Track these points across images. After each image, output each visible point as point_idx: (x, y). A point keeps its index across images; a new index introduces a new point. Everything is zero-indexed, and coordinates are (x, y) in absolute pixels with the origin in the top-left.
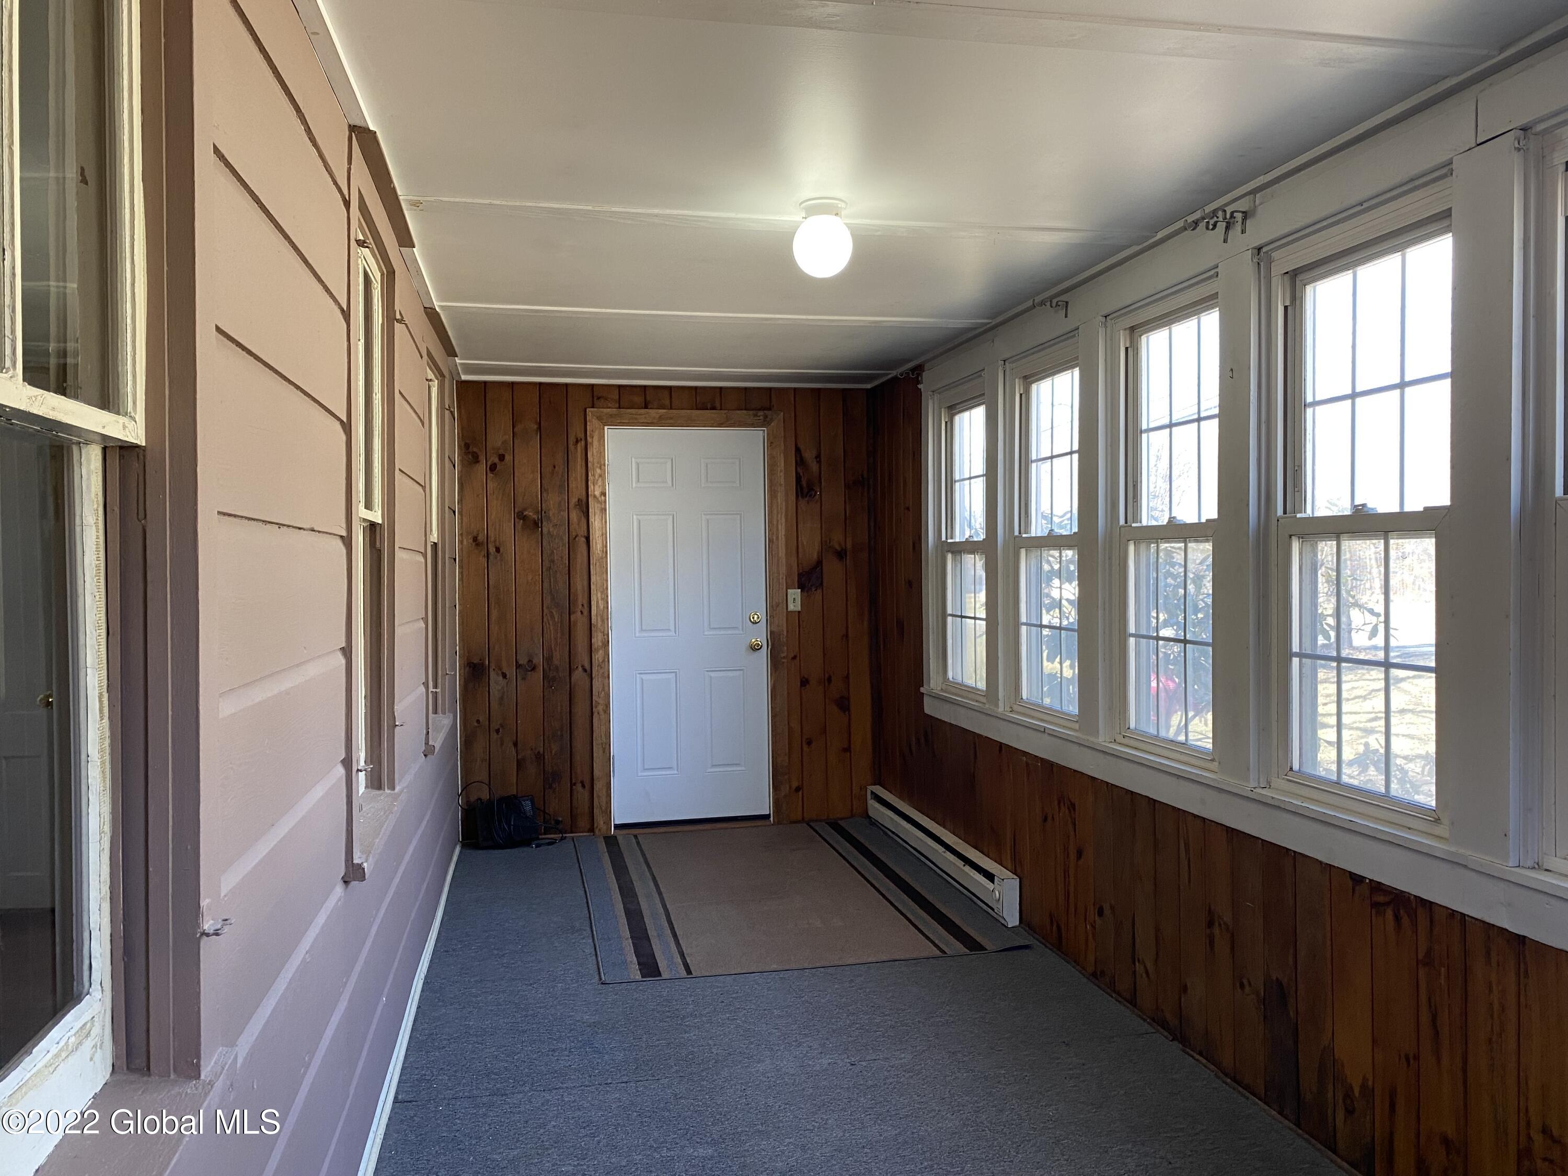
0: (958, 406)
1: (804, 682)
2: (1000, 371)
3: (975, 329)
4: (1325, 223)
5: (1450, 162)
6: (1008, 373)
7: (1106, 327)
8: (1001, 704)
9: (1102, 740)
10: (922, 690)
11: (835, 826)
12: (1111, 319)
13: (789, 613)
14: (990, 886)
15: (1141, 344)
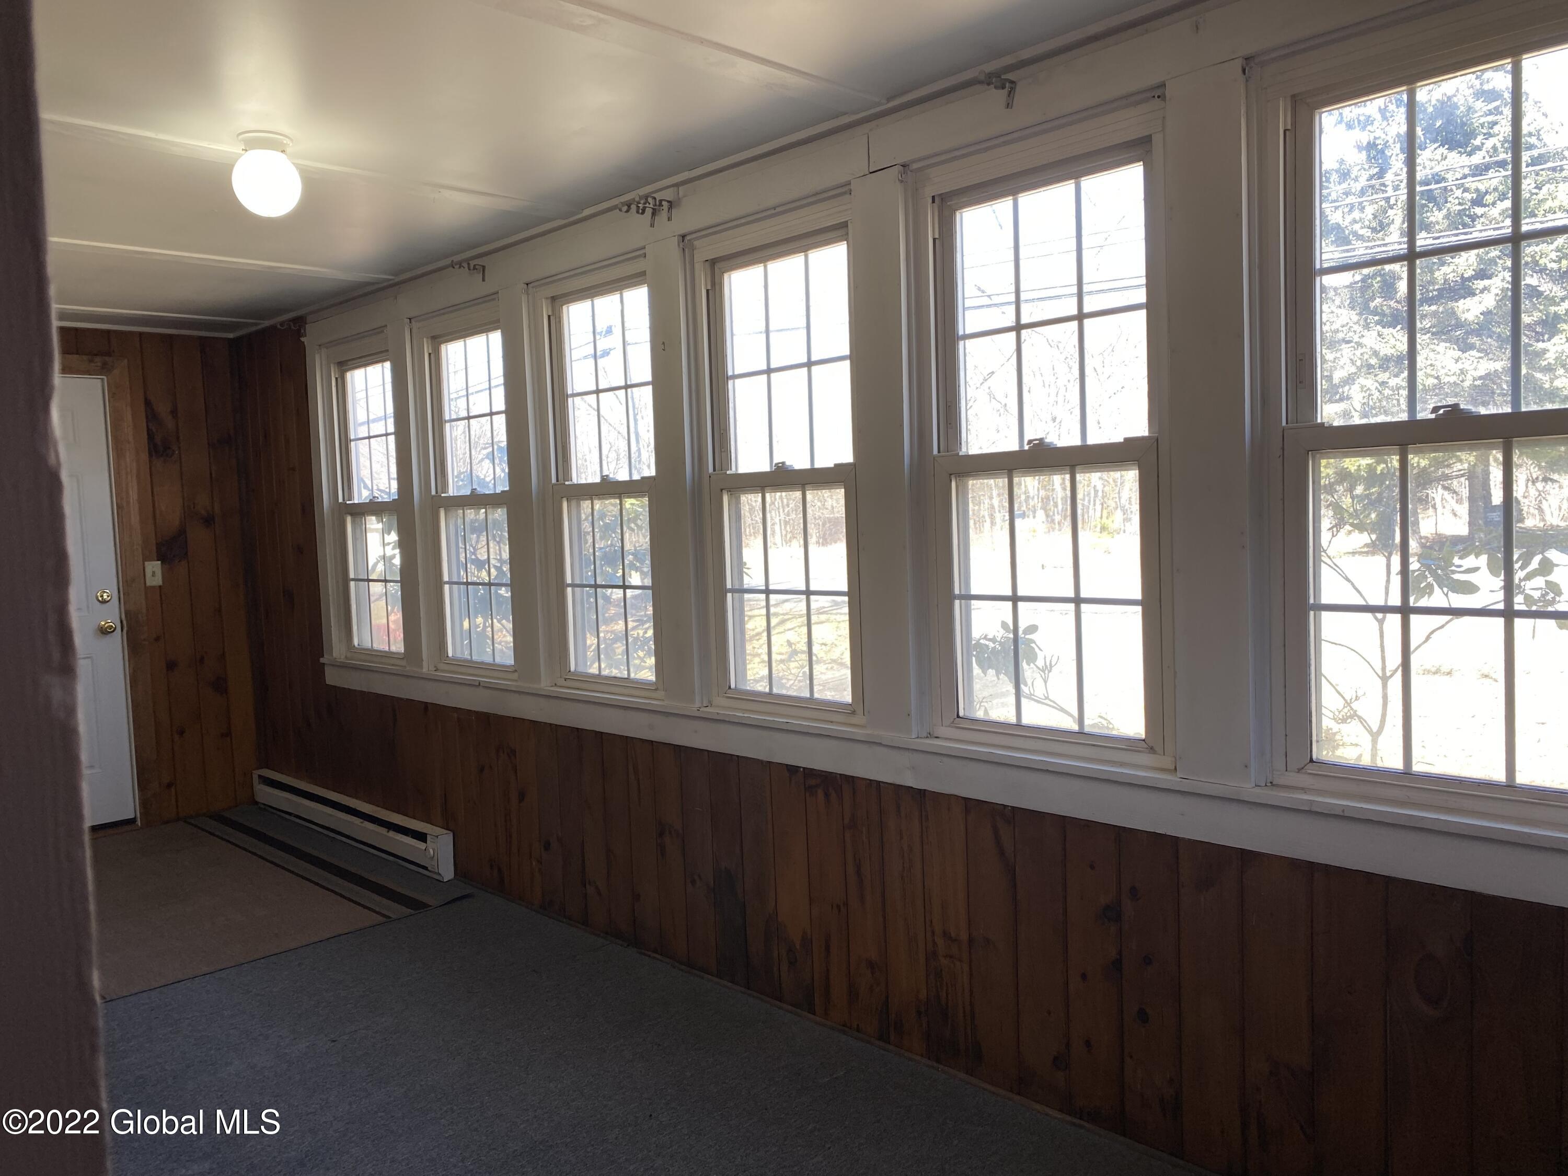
0: (349, 363)
1: (171, 666)
2: (406, 328)
3: (373, 284)
4: (743, 221)
5: (849, 183)
6: (414, 331)
7: (528, 294)
8: (425, 664)
9: (545, 684)
10: (322, 660)
11: (219, 818)
12: (533, 287)
13: (148, 590)
14: (422, 846)
15: (562, 313)
